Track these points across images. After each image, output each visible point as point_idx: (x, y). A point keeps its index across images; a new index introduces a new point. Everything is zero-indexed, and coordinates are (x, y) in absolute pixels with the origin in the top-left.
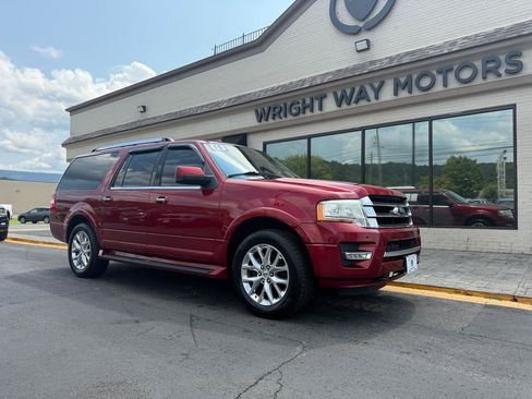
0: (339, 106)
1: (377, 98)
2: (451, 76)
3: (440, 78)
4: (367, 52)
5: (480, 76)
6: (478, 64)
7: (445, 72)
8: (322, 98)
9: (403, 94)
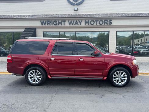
0: (70, 25)
1: (80, 25)
2: (98, 22)
3: (95, 22)
4: (77, 11)
5: (104, 24)
6: (104, 21)
7: (97, 21)
8: (64, 21)
9: (87, 25)
